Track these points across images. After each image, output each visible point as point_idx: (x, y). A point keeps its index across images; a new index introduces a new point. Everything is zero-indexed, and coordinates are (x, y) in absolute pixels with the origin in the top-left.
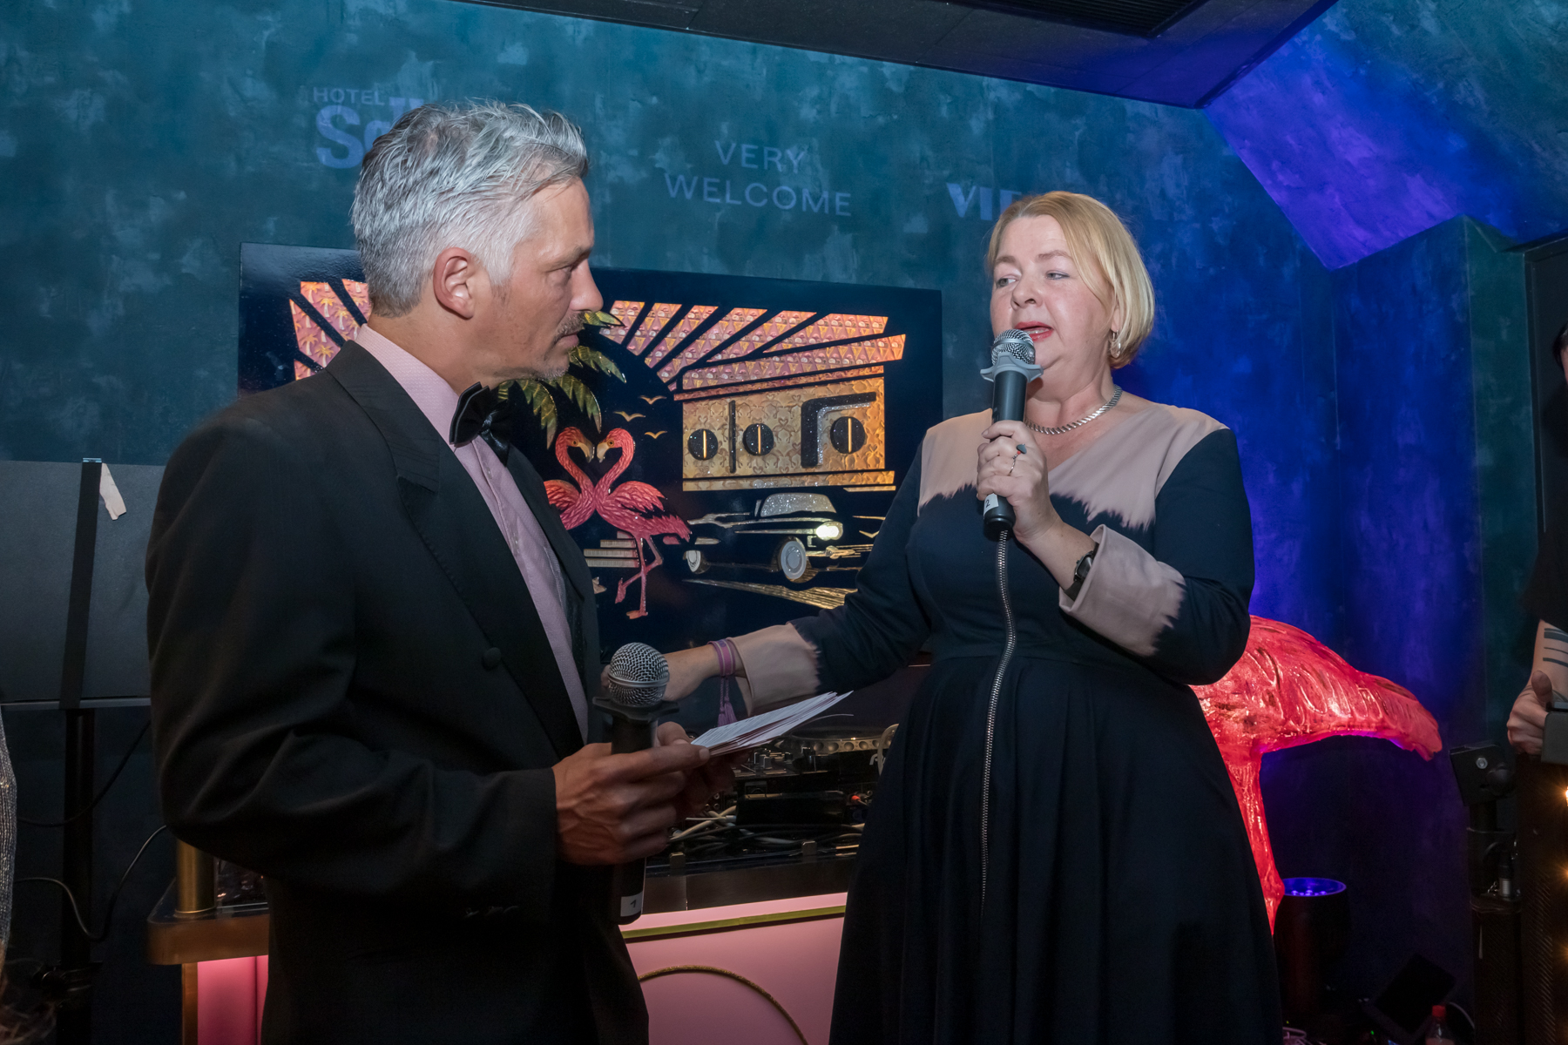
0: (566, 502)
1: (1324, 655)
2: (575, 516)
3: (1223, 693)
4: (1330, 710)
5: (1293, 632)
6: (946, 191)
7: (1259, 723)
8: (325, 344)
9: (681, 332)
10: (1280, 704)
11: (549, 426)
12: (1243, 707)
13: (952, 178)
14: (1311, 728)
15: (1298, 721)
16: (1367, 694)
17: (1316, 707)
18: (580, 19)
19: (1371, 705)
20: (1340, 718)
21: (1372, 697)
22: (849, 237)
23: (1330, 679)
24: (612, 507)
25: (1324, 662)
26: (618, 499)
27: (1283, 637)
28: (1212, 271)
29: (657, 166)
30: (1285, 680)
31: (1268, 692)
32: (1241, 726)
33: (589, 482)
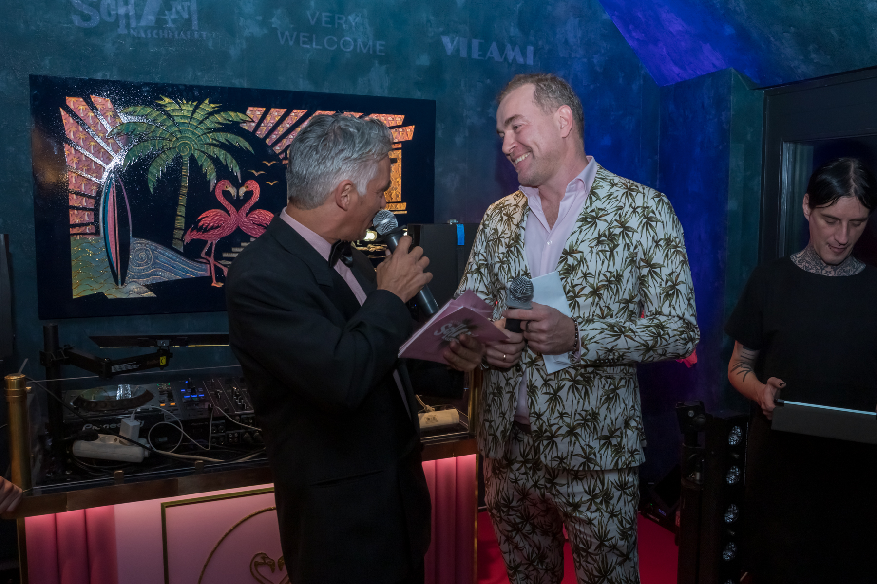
0: (221, 221)
2: (227, 228)
6: (440, 40)
8: (82, 132)
9: (287, 124)
11: (212, 177)
13: (445, 33)
22: (384, 67)
24: (248, 223)
26: (251, 218)
28: (592, 87)
29: (273, 26)
33: (235, 210)
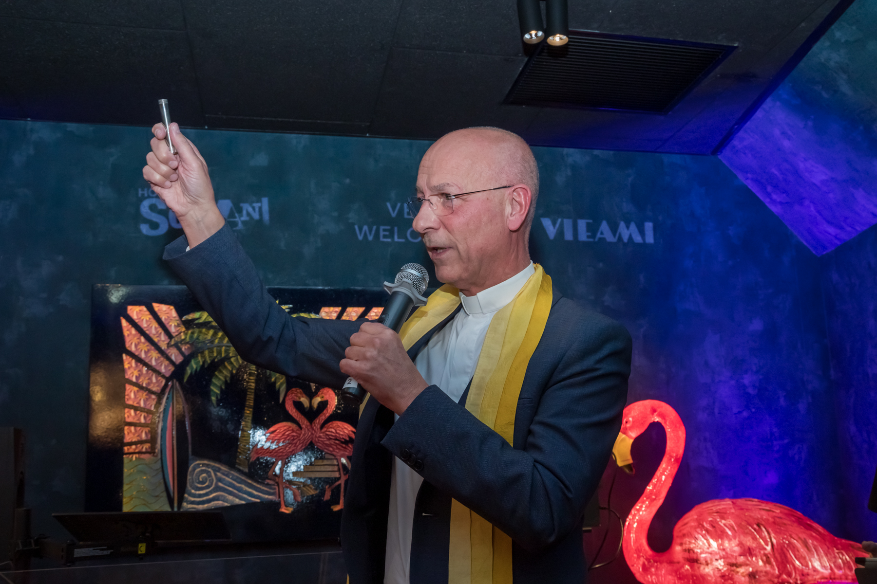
0: (294, 436)
1: (809, 528)
2: (300, 444)
3: (732, 556)
4: (813, 567)
5: (786, 511)
6: (541, 224)
7: (760, 576)
8: (144, 343)
10: (774, 564)
11: (281, 389)
12: (747, 565)
13: (545, 215)
14: (801, 580)
15: (789, 575)
16: (843, 555)
17: (802, 565)
18: (301, 135)
19: (846, 563)
20: (822, 573)
21: (847, 558)
23: (813, 544)
24: (324, 438)
25: (809, 532)
26: (328, 433)
27: (777, 515)
29: (350, 221)
30: (777, 545)
31: (765, 555)
32: (747, 579)
33: (308, 424)
